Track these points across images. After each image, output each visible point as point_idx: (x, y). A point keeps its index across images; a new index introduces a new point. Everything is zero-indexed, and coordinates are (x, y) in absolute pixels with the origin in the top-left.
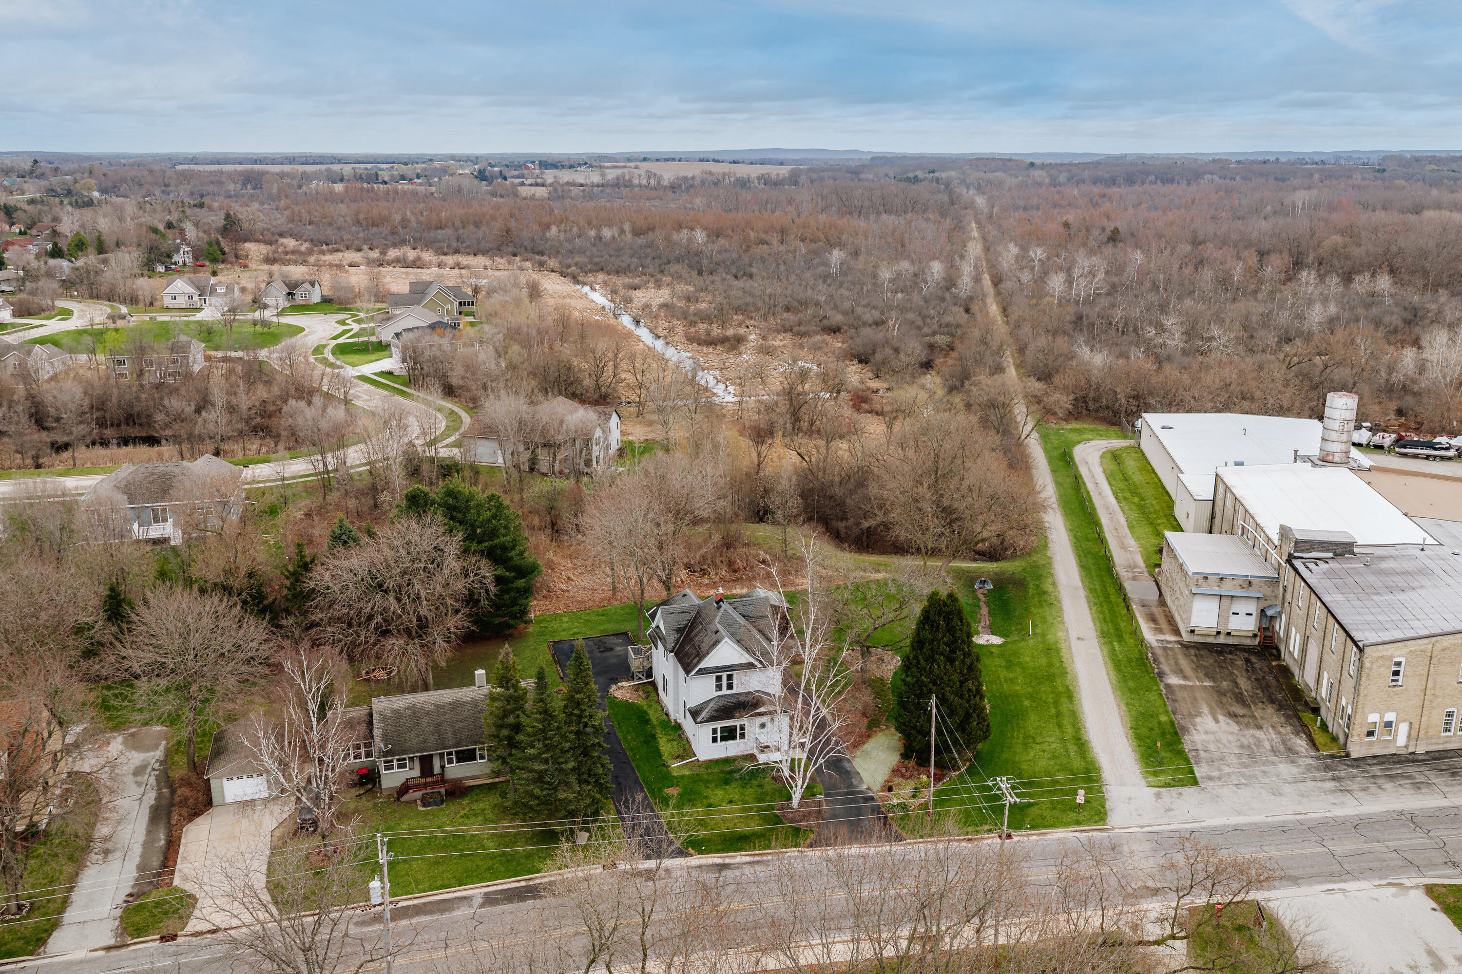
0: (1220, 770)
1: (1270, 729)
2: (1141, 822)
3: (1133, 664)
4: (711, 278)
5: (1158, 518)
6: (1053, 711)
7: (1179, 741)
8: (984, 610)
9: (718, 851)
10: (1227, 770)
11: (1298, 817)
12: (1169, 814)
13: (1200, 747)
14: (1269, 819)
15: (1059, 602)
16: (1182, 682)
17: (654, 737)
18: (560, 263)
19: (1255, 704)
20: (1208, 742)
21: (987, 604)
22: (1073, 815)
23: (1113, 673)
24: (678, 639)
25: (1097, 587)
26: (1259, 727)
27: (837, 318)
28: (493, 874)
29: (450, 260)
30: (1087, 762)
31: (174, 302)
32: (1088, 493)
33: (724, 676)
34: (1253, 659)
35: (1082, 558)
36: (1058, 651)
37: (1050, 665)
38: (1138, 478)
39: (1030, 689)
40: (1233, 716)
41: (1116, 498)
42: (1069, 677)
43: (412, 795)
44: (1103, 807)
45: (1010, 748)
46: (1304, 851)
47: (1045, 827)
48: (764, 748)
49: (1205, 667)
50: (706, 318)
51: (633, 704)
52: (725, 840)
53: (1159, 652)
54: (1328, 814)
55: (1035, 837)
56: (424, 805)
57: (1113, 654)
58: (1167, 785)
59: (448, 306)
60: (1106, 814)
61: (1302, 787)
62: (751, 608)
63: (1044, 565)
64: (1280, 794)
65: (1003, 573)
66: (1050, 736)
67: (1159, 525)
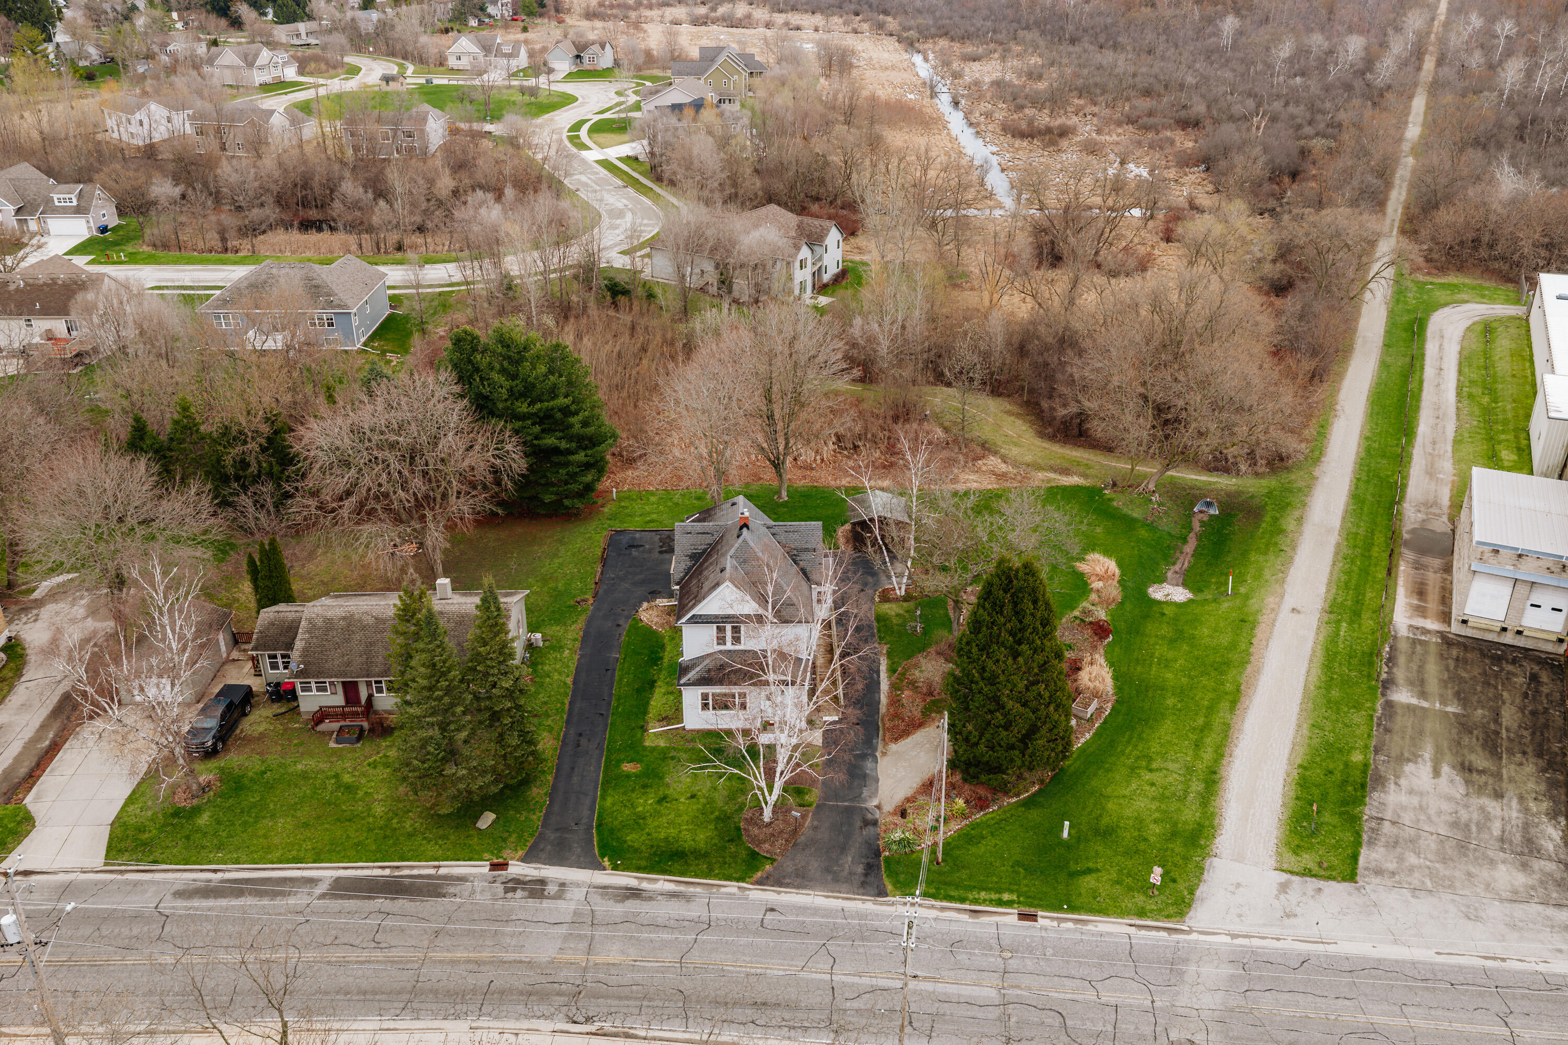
0: (1401, 859)
1: (1514, 803)
2: (1237, 928)
3: (1355, 661)
4: (1071, 48)
5: (1503, 432)
6: (1201, 721)
7: (1359, 801)
8: (1189, 548)
9: (638, 869)
10: (1412, 859)
11: (1489, 964)
12: (1286, 921)
13: (1388, 815)
14: (1440, 959)
15: (1294, 548)
16: (1414, 701)
17: (652, 684)
18: (900, 24)
19: (1511, 752)
20: (1404, 808)
21: (1199, 538)
22: (1140, 899)
23: (1316, 671)
24: (690, 569)
25: (1362, 531)
26: (1498, 795)
27: (1199, 108)
28: (359, 853)
29: (780, 18)
30: (1204, 813)
31: (459, 62)
32: (1421, 382)
33: (729, 627)
34: (1544, 677)
35: (1361, 484)
36: (1254, 625)
37: (1233, 646)
38: (1503, 365)
39: (1184, 680)
40: (1466, 769)
41: (1459, 394)
42: (1249, 669)
43: (329, 726)
44: (1192, 893)
45: (1108, 770)
46: (1468, 1028)
47: (1091, 911)
48: (767, 726)
49: (1462, 680)
50: (1036, 101)
51: (655, 633)
52: (655, 854)
53: (1403, 646)
54: (1542, 968)
55: (1070, 925)
56: (337, 742)
57: (1333, 639)
58: (1307, 873)
59: (736, 77)
60: (1190, 906)
61: (1519, 911)
62: (796, 536)
63: (1300, 490)
64: (1478, 919)
65: (1239, 493)
66: (1175, 761)
67: (1500, 442)
